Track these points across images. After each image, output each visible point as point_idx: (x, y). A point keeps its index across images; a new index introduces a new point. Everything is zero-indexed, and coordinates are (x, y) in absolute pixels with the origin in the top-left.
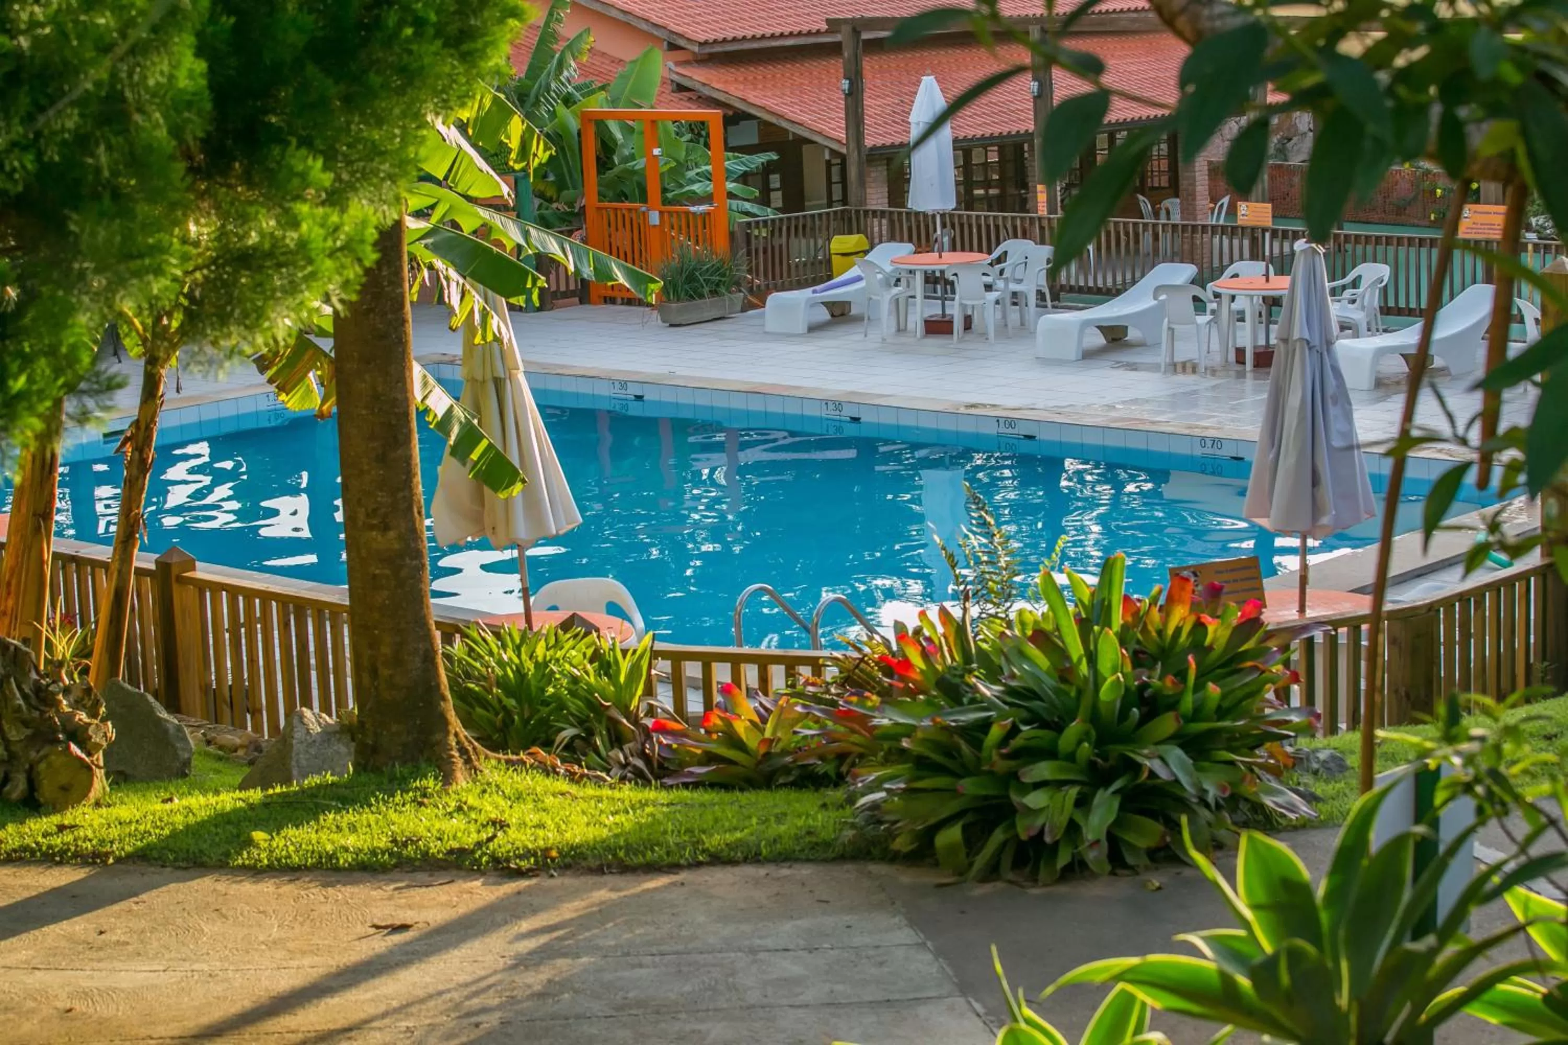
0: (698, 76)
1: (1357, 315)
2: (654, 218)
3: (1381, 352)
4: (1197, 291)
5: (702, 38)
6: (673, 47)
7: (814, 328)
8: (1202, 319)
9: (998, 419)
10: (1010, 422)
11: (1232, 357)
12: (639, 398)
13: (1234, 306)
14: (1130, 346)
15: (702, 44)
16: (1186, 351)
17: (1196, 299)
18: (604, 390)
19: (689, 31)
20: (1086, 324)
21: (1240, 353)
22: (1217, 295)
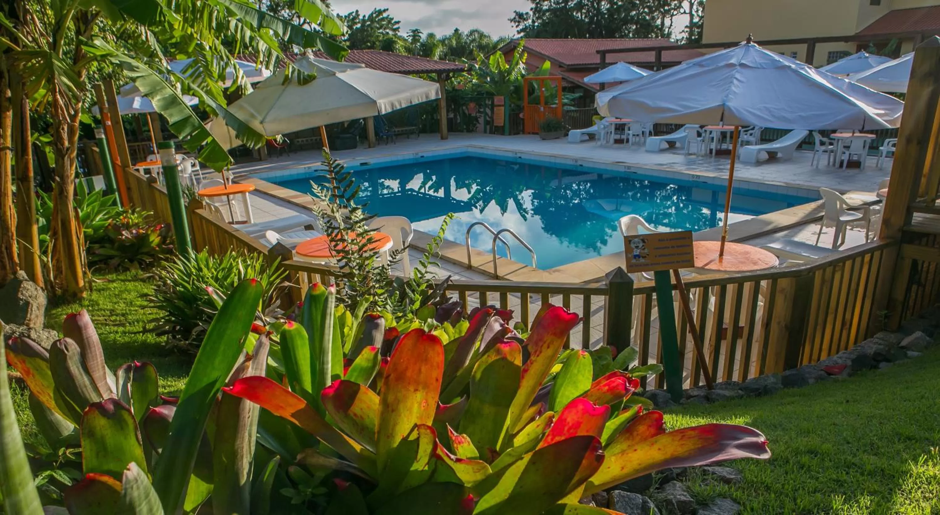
0: (566, 75)
1: (752, 139)
2: (542, 109)
3: (760, 151)
4: (700, 130)
5: (568, 63)
6: (560, 67)
7: (582, 141)
8: (699, 139)
9: (625, 167)
10: (629, 167)
11: (708, 152)
12: (520, 157)
13: (711, 136)
14: (676, 148)
15: (569, 65)
16: (693, 150)
17: (698, 132)
18: (510, 155)
19: (565, 62)
20: (662, 140)
21: (711, 150)
22: (706, 131)
